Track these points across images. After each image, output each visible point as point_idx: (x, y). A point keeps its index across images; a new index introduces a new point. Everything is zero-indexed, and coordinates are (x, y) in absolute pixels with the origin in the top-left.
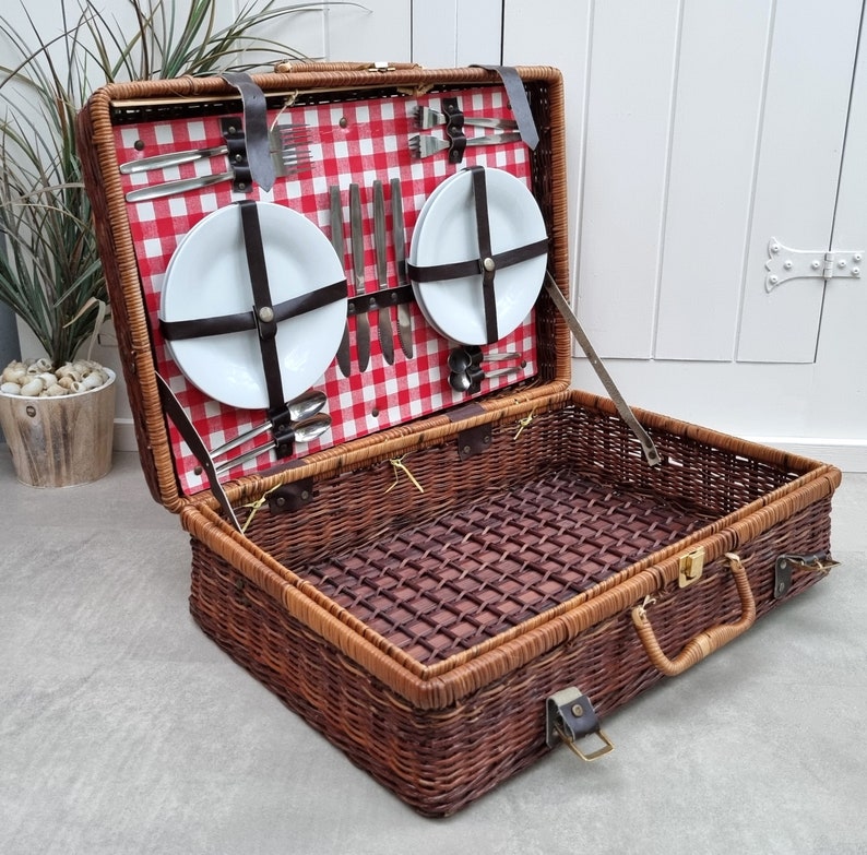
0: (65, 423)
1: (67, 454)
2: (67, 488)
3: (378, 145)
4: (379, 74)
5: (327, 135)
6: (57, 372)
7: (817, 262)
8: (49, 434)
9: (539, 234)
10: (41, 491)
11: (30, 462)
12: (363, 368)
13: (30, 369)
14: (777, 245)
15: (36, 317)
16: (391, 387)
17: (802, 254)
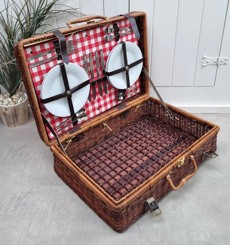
0: (15, 112)
1: (17, 119)
2: (17, 127)
3: (96, 40)
4: (96, 24)
5: (82, 40)
6: (12, 97)
7: (215, 61)
8: (11, 115)
9: (141, 57)
10: (11, 128)
11: (7, 121)
12: (94, 99)
13: (4, 96)
14: (205, 56)
15: (5, 84)
16: (102, 102)
17: (211, 58)
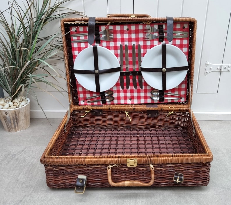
3: (137, 36)
4: (132, 19)
5: (122, 32)
7: (219, 67)
12: (128, 88)
16: (135, 94)
